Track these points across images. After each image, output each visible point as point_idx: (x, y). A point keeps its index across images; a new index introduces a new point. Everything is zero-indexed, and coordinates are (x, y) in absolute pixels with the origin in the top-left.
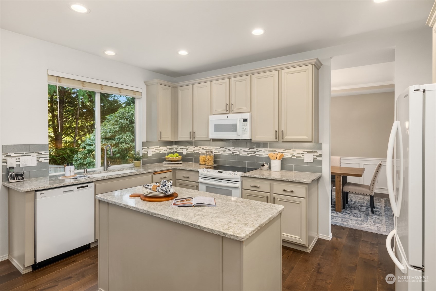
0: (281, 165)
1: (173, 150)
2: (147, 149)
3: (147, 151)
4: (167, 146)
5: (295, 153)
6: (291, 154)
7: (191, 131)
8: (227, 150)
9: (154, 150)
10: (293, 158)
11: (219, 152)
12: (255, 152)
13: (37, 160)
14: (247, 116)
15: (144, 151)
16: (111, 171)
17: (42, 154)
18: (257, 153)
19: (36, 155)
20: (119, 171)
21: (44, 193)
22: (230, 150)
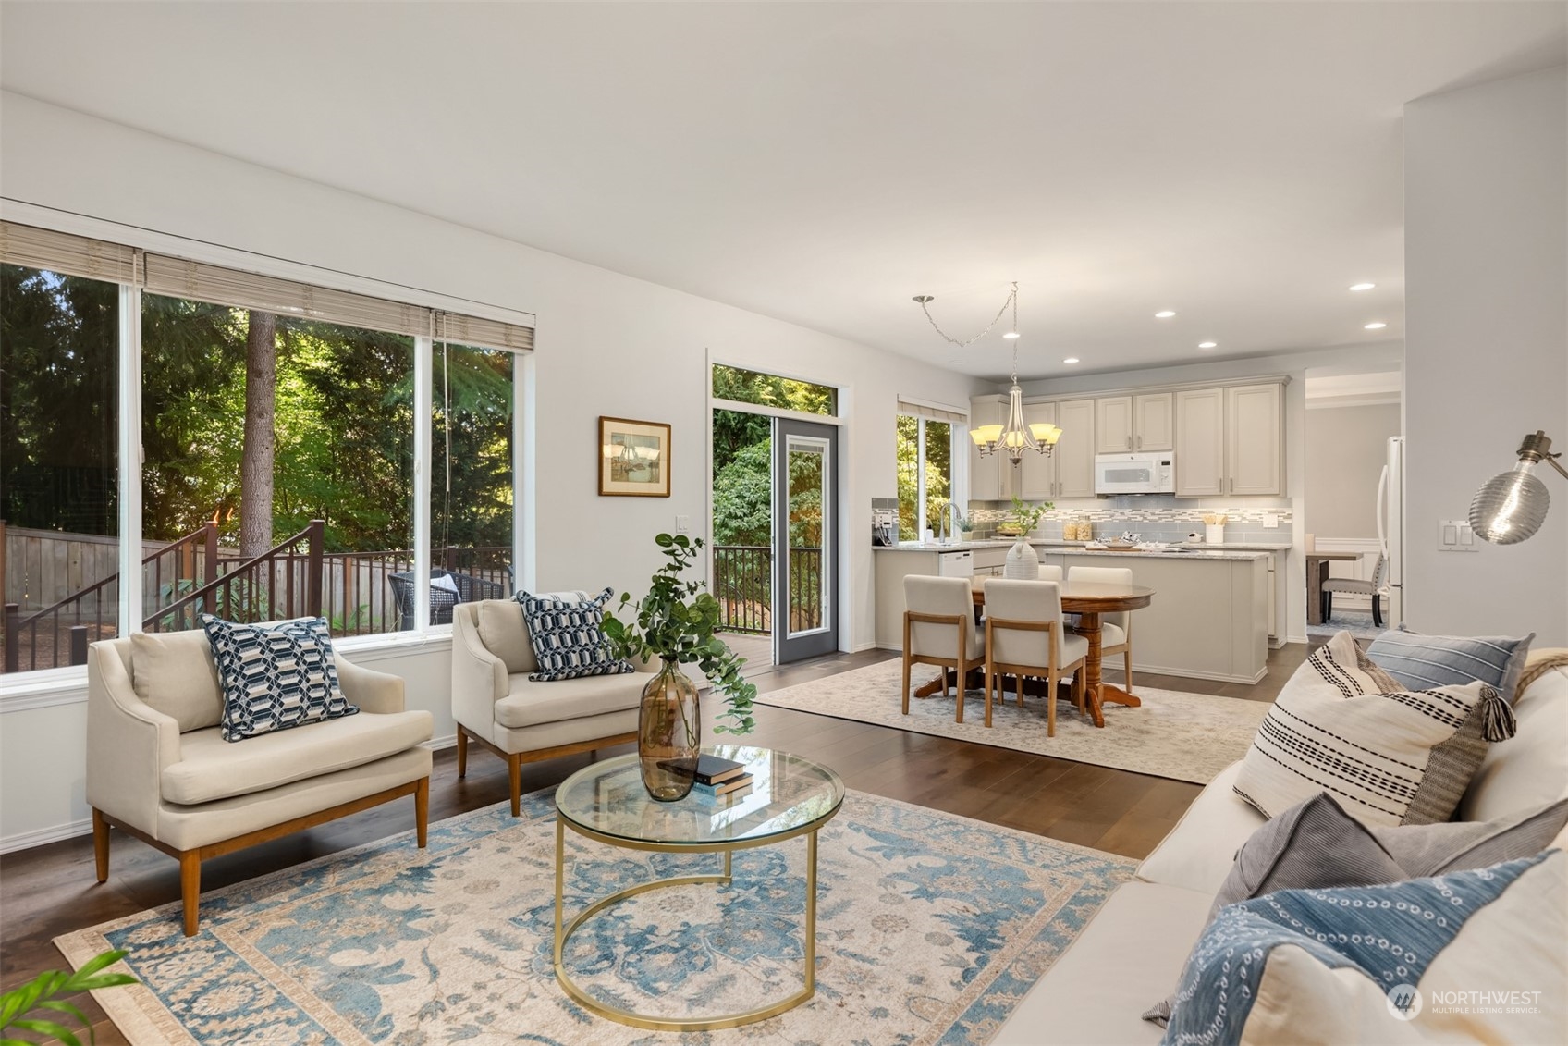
0: (1224, 535)
5: (1246, 515)
6: (1239, 515)
7: (1053, 481)
10: (1243, 522)
12: (1173, 516)
14: (1169, 457)
18: (1178, 517)
22: (1124, 513)
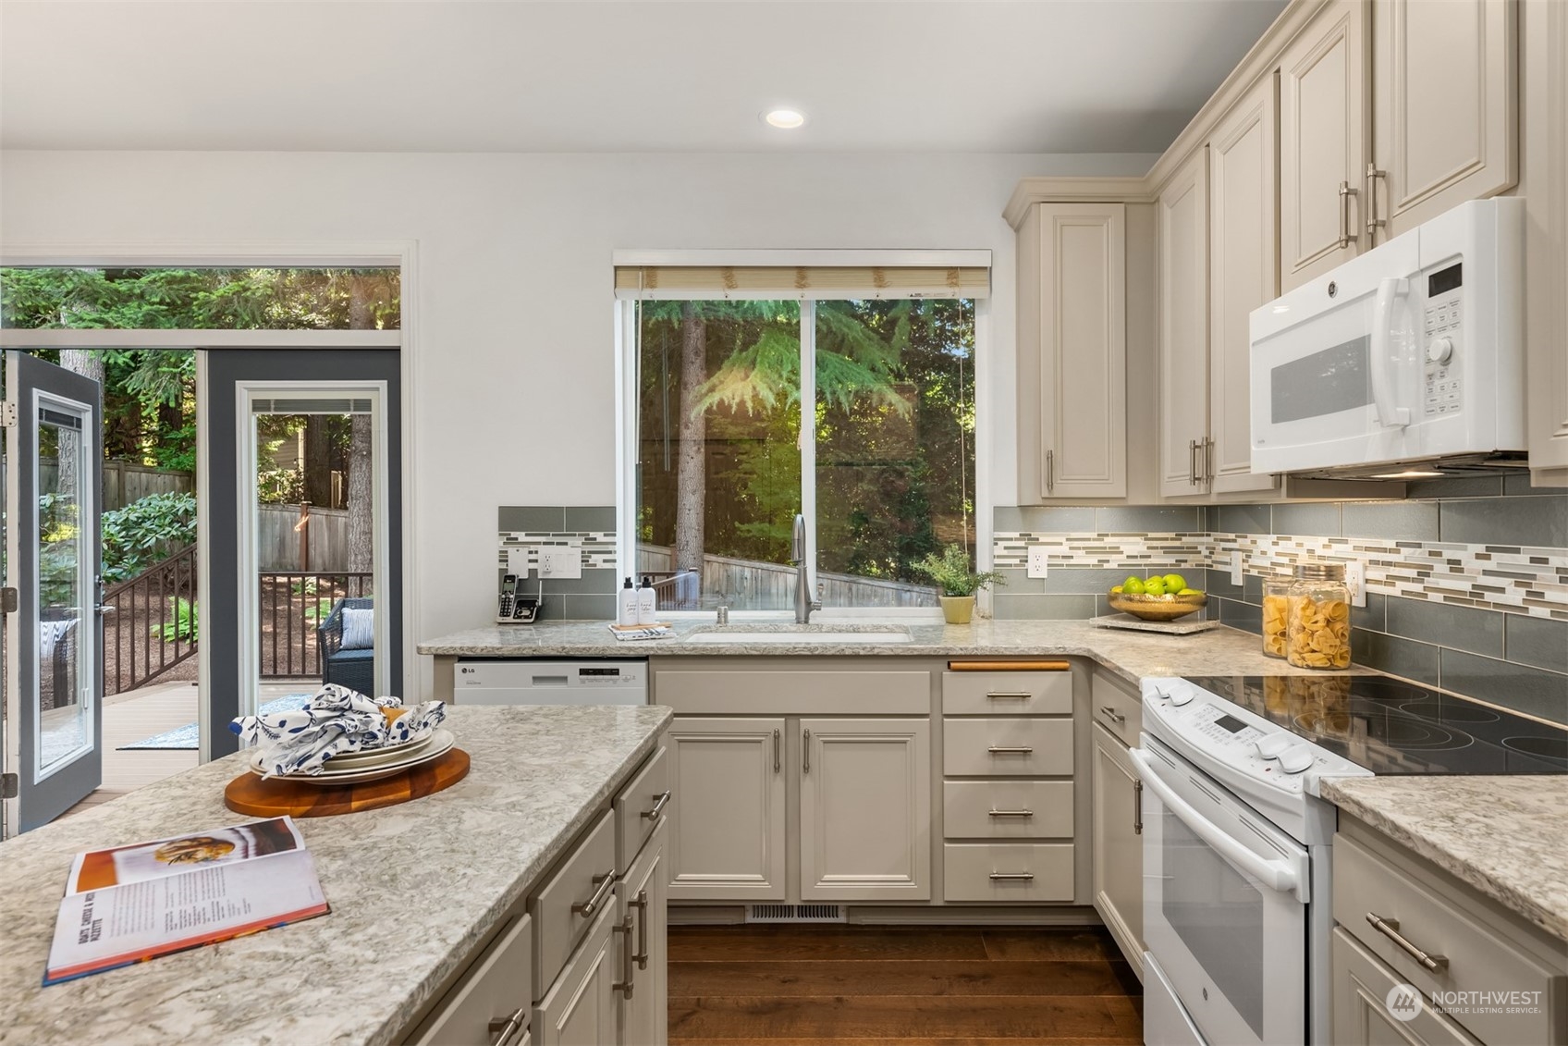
1: (1190, 557)
2: (1022, 544)
3: (1022, 553)
4: (1151, 535)
8: (1441, 568)
9: (1064, 550)
11: (1391, 580)
13: (583, 561)
15: (1005, 552)
16: (819, 628)
17: (598, 541)
19: (580, 542)
20: (854, 631)
21: (473, 671)
22: (1458, 562)
